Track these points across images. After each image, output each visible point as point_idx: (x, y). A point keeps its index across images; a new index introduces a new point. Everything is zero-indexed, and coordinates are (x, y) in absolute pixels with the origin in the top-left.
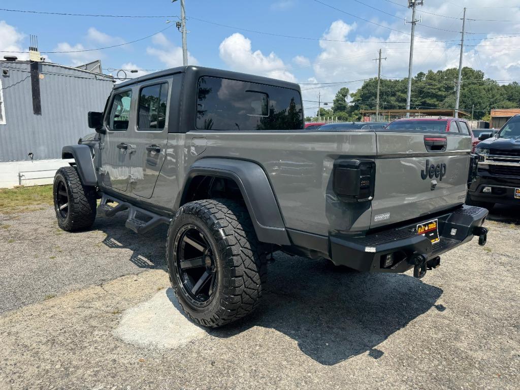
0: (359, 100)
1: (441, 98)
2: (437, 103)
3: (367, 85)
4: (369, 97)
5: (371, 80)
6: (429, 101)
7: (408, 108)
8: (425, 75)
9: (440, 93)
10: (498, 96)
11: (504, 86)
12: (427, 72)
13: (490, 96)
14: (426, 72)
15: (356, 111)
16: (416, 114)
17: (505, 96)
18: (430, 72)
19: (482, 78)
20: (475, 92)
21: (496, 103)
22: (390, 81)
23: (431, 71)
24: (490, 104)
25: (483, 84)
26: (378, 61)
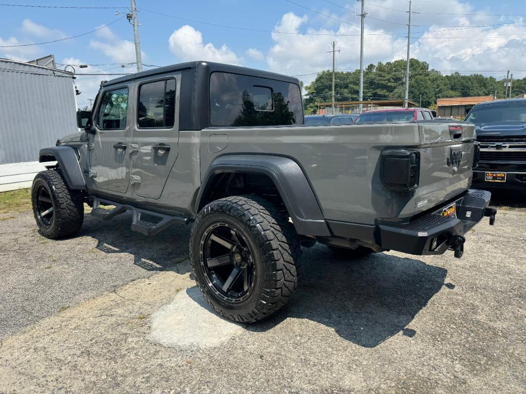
0: (313, 93)
1: (391, 89)
2: (387, 94)
3: (320, 78)
4: (323, 89)
5: (324, 72)
6: (380, 92)
7: (361, 99)
8: (375, 66)
9: (389, 84)
10: (442, 87)
11: (447, 76)
12: (377, 64)
13: (435, 86)
14: (376, 64)
15: (311, 104)
16: (369, 105)
17: (449, 86)
18: (380, 64)
19: (428, 69)
20: (422, 82)
21: (441, 93)
22: (342, 73)
23: (381, 63)
24: (436, 94)
25: (428, 75)
26: (332, 53)
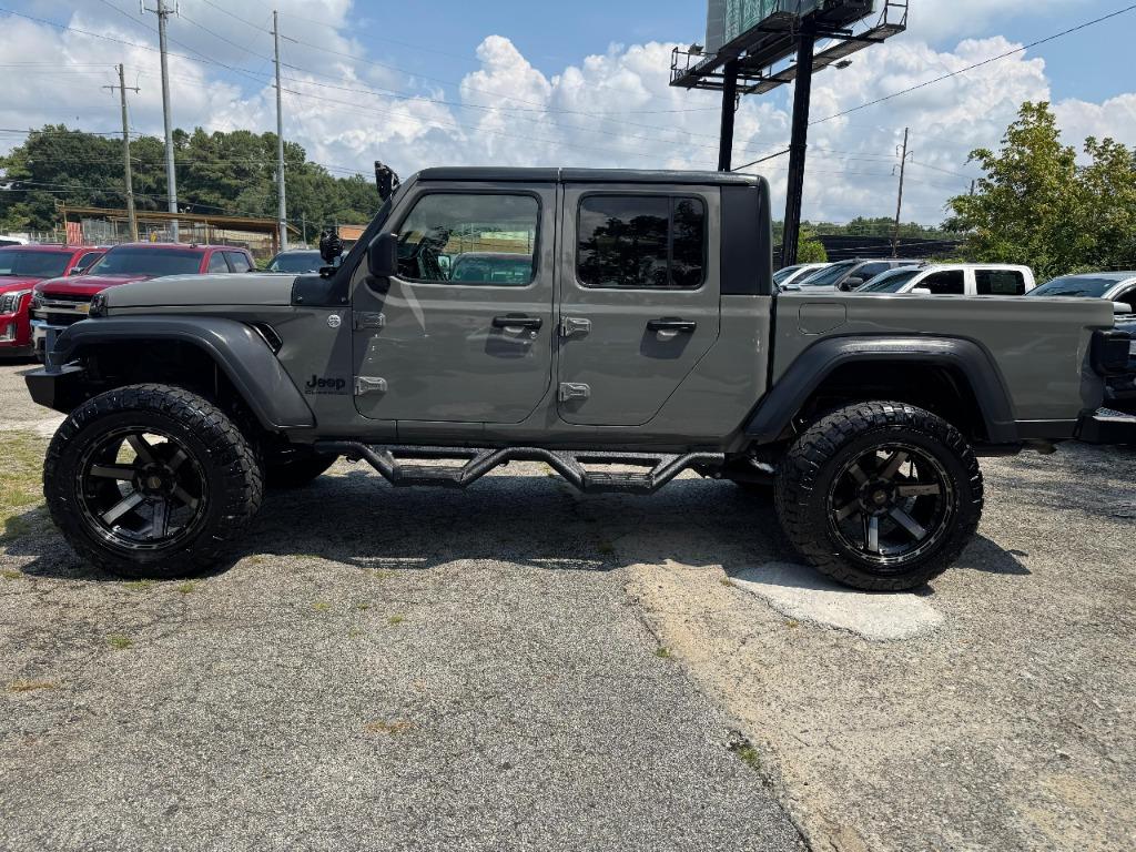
0: (23, 177)
1: (232, 193)
2: (222, 202)
3: (42, 141)
4: (54, 172)
5: (49, 129)
6: (203, 195)
7: (174, 208)
8: (187, 136)
9: (225, 181)
10: (336, 200)
11: (342, 180)
12: (193, 132)
13: (323, 197)
14: (190, 131)
15: (20, 206)
17: (348, 200)
18: (199, 132)
19: (303, 159)
20: (296, 186)
21: (334, 212)
22: (102, 139)
23: (201, 131)
24: (325, 214)
25: (305, 172)
